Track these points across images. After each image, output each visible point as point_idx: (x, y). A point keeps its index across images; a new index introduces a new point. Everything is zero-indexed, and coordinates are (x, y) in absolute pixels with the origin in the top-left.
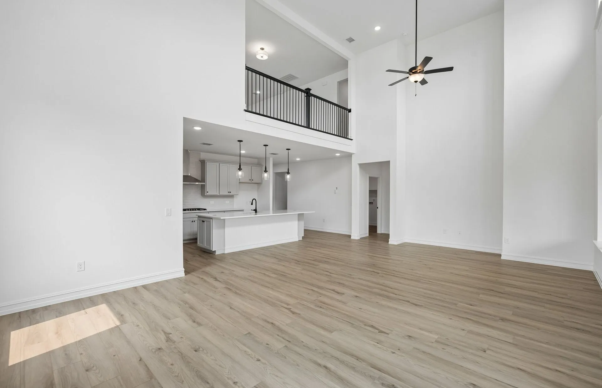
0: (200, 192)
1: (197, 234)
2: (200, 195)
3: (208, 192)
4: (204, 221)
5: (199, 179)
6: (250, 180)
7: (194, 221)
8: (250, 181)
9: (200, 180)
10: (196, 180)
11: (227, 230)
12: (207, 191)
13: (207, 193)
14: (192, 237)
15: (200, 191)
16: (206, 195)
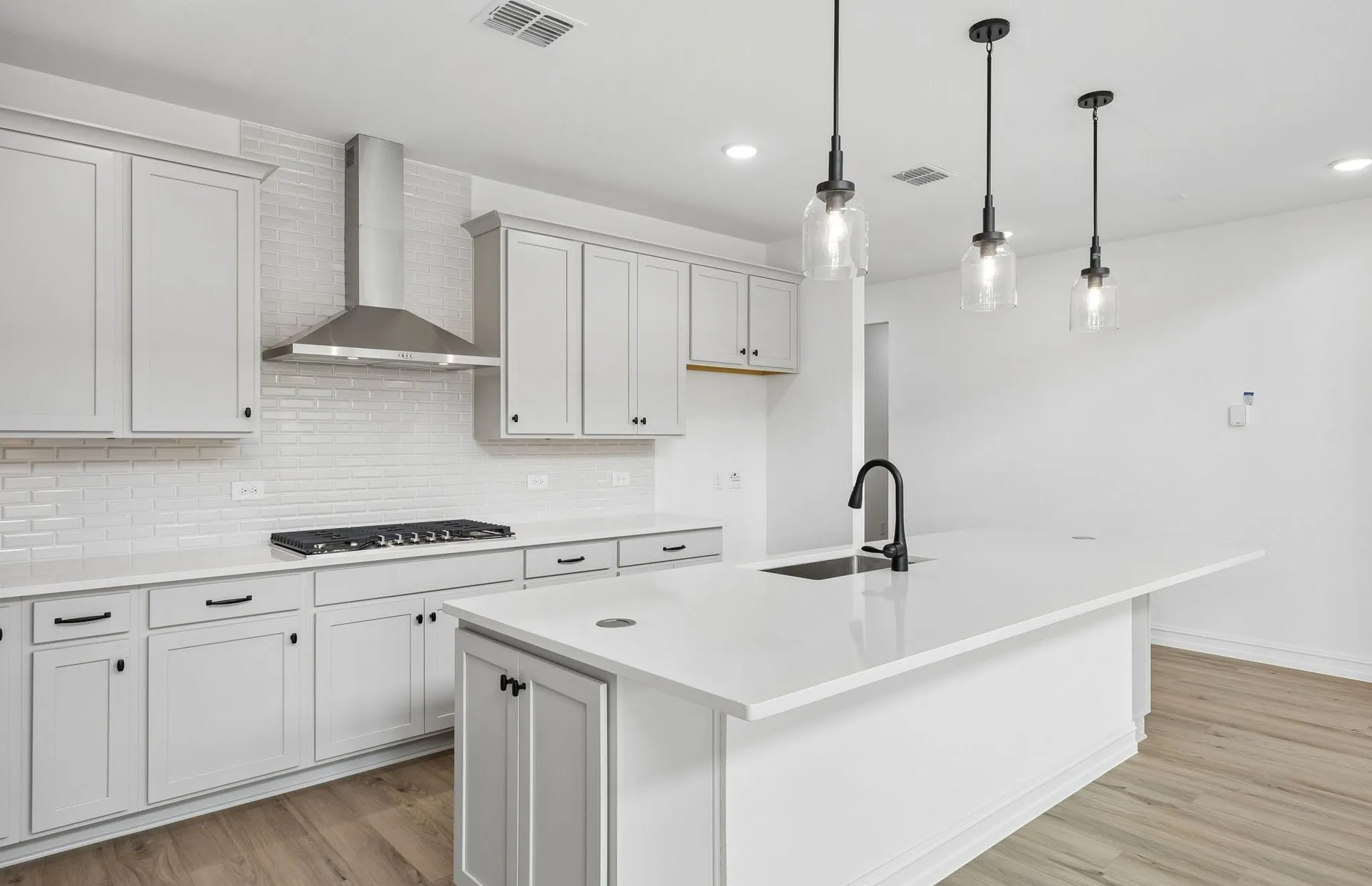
0: (466, 417)
1: (449, 705)
2: (465, 439)
3: (515, 419)
4: (518, 688)
5: (466, 332)
6: (743, 352)
7: (433, 617)
8: (741, 362)
9: (471, 340)
10: (445, 341)
11: (738, 769)
12: (511, 415)
13: (514, 427)
14: (416, 731)
15: (471, 409)
16: (503, 436)
